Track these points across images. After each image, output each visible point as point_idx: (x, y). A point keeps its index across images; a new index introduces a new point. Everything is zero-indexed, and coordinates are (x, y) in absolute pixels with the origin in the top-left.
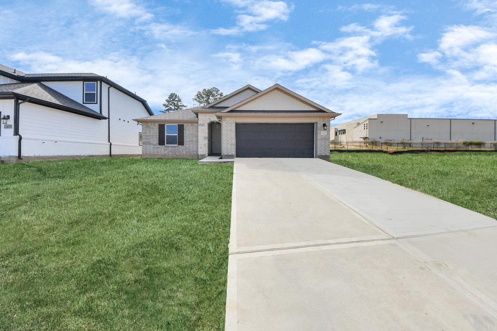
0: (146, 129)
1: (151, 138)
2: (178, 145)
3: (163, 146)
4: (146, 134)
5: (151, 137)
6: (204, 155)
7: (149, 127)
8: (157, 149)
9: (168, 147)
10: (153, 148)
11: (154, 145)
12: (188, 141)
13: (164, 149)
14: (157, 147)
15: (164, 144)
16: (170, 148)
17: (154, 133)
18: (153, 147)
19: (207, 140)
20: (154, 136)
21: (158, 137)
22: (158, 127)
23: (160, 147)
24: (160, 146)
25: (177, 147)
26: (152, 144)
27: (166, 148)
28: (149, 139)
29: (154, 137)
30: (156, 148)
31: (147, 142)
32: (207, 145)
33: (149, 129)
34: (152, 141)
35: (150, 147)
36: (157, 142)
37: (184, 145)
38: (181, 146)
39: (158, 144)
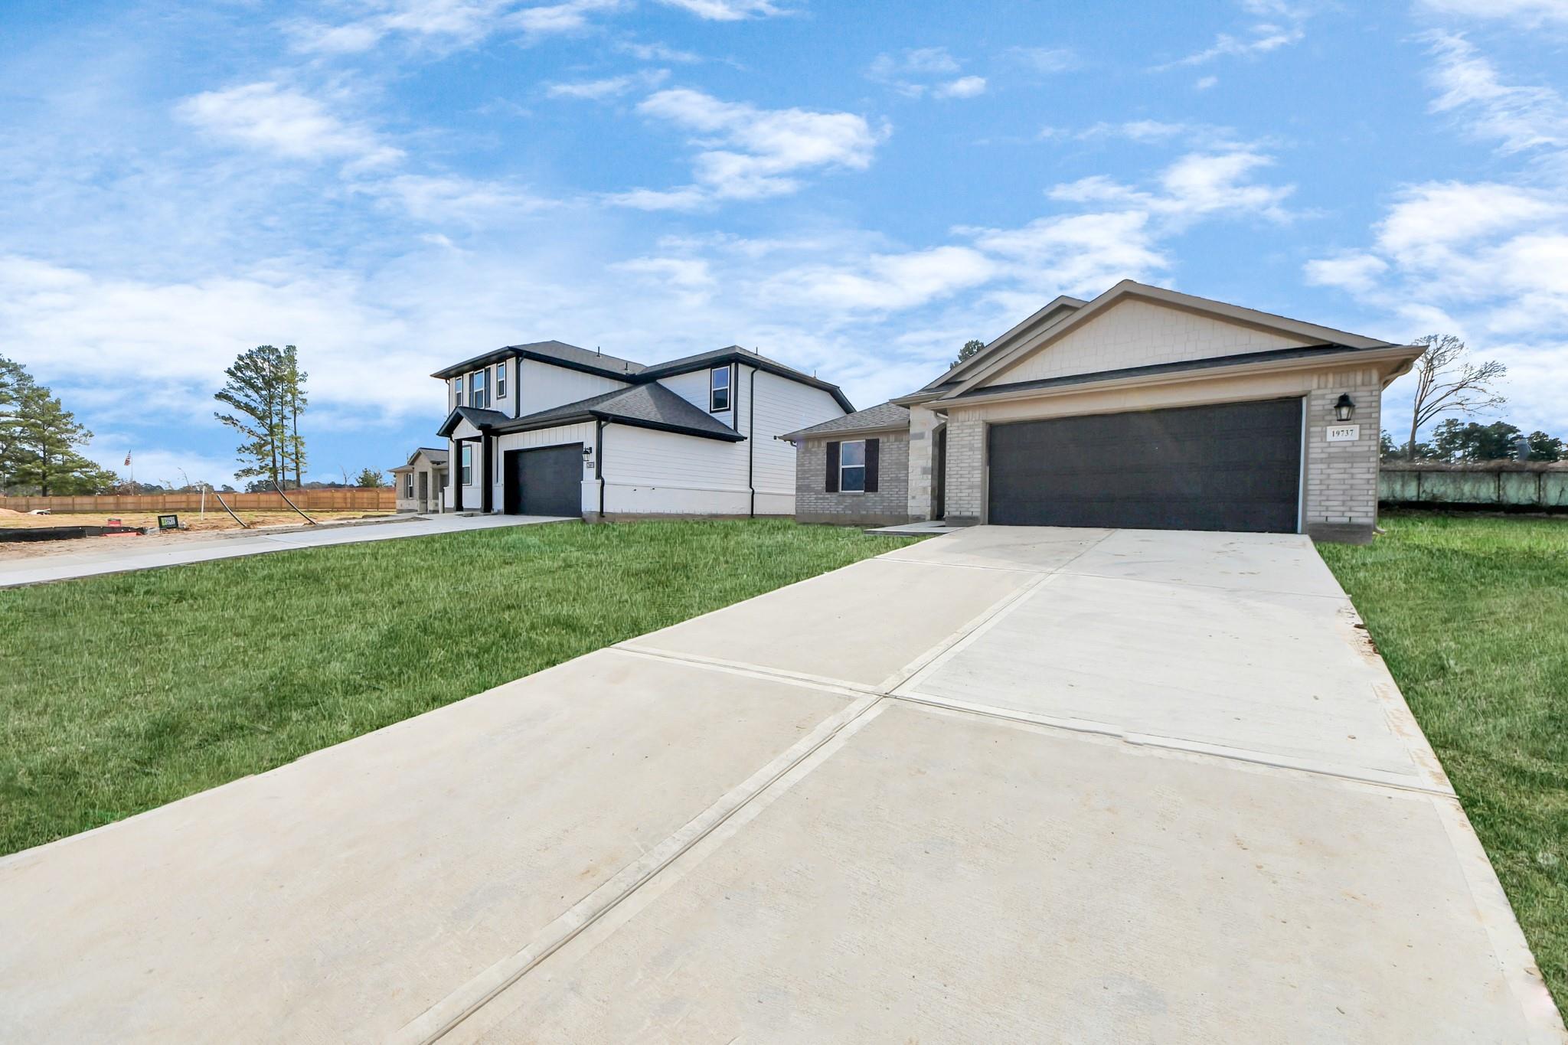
0: (803, 455)
1: (813, 475)
2: (865, 491)
3: (834, 495)
4: (804, 468)
6: (923, 517)
7: (809, 451)
8: (819, 501)
9: (844, 496)
10: (816, 498)
11: (817, 492)
12: (888, 481)
13: (838, 501)
14: (820, 496)
15: (836, 490)
16: (847, 498)
17: (818, 464)
18: (816, 496)
19: (930, 477)
20: (818, 470)
21: (825, 472)
22: (826, 449)
23: (829, 496)
24: (828, 495)
25: (859, 496)
26: (814, 490)
28: (808, 478)
29: (817, 472)
30: (821, 499)
31: (805, 486)
32: (929, 489)
33: (810, 454)
34: (814, 483)
35: (809, 496)
36: (822, 486)
37: (879, 490)
38: (871, 493)
39: (825, 490)
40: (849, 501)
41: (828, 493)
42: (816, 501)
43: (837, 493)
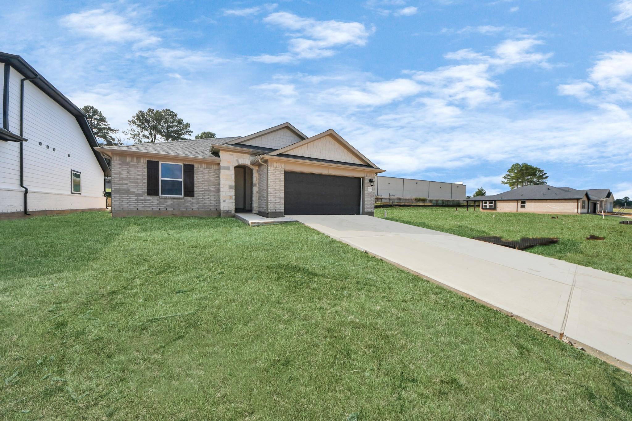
0: (120, 166)
1: (132, 182)
2: (184, 196)
5: (131, 180)
7: (127, 164)
9: (166, 198)
10: (136, 200)
11: (137, 195)
12: (202, 191)
13: (158, 202)
14: (144, 198)
15: (157, 194)
16: (168, 200)
17: (139, 175)
18: (136, 198)
19: (234, 191)
20: (138, 179)
21: (146, 181)
23: (150, 198)
25: (182, 199)
27: (161, 200)
28: (126, 184)
29: (139, 181)
30: (143, 200)
33: (128, 167)
34: (134, 188)
35: (129, 198)
36: (143, 190)
37: (195, 196)
38: (189, 197)
39: (146, 194)
40: (169, 202)
41: (149, 196)
42: (136, 201)
43: (158, 196)
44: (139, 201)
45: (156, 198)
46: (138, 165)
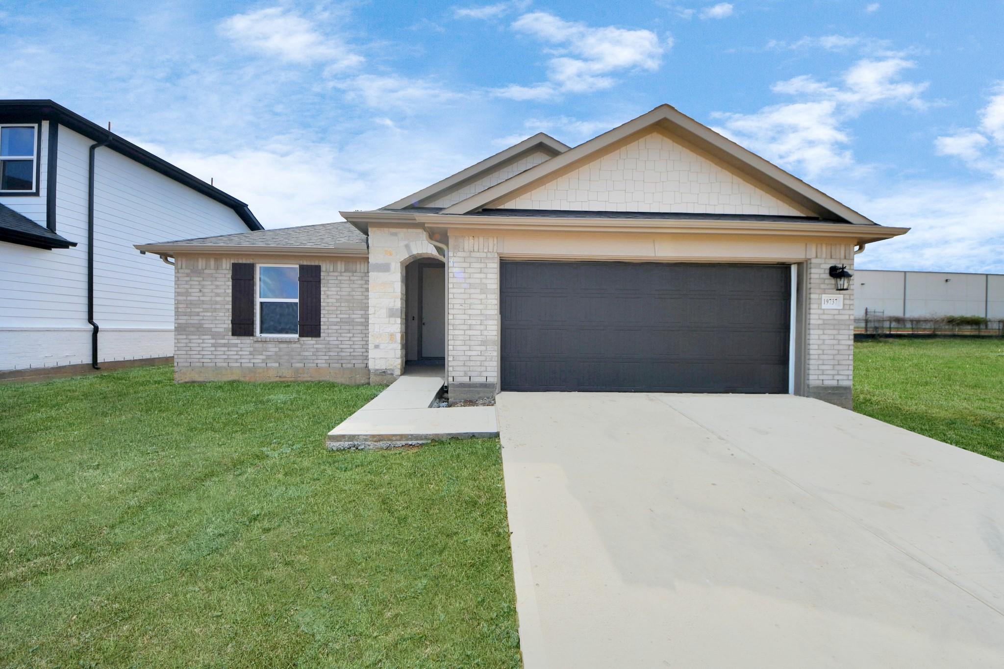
0: (188, 279)
1: (206, 310)
2: (300, 336)
3: (247, 340)
4: (189, 298)
5: (205, 306)
6: (390, 373)
7: (199, 273)
8: (226, 349)
9: (265, 341)
10: (213, 345)
11: (215, 335)
12: (336, 324)
13: (252, 349)
14: (225, 341)
15: (250, 333)
16: (272, 345)
17: (218, 295)
18: (213, 341)
19: (400, 320)
20: (216, 303)
21: (230, 306)
22: (231, 272)
23: (239, 341)
24: (236, 340)
25: (295, 342)
26: (209, 331)
27: (257, 345)
28: (198, 314)
29: (218, 306)
30: (224, 345)
31: (193, 325)
33: (201, 279)
34: (210, 322)
35: (201, 341)
36: (226, 326)
37: (322, 335)
38: (310, 339)
39: (230, 333)
40: (272, 349)
41: (236, 337)
42: (213, 349)
43: (251, 338)
44: (219, 349)
45: (248, 341)
46: (217, 275)
